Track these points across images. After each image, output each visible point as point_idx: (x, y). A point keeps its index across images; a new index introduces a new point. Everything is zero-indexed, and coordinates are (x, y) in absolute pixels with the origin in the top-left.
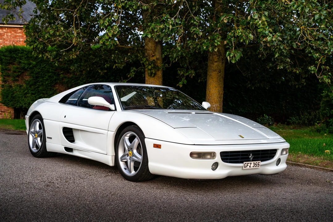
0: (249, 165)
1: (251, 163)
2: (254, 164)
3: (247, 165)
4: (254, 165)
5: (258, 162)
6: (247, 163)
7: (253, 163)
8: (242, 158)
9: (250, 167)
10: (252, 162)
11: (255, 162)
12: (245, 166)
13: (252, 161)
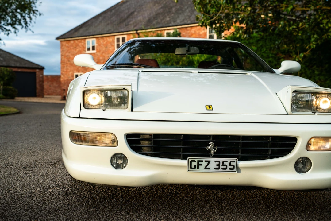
0: (204, 164)
1: (209, 162)
2: (218, 163)
3: (198, 165)
4: (219, 165)
5: (229, 160)
6: (197, 160)
7: (216, 162)
8: (185, 150)
9: (206, 168)
10: (213, 160)
11: (221, 160)
12: (193, 167)
13: (214, 156)
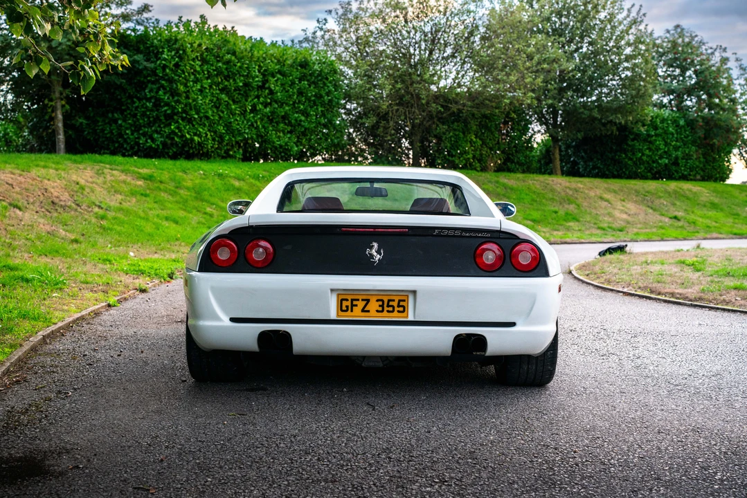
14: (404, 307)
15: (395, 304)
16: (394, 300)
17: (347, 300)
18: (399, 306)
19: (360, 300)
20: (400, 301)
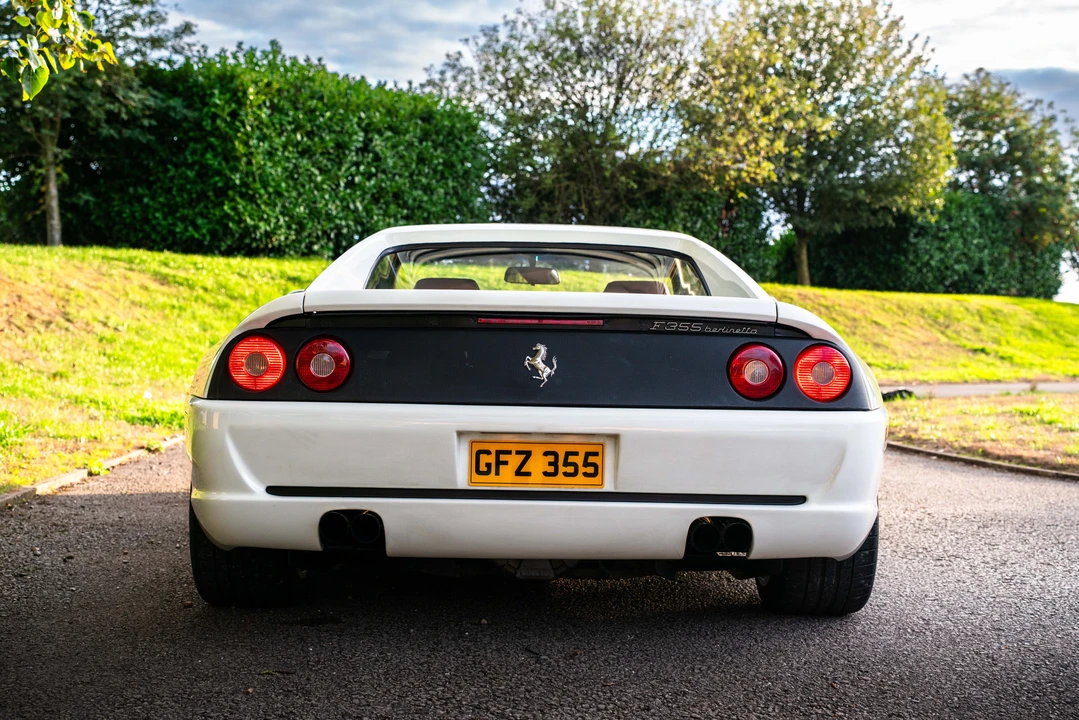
14: (595, 466)
15: (579, 460)
16: (576, 454)
17: (488, 453)
18: (586, 465)
19: (514, 453)
20: (588, 454)
